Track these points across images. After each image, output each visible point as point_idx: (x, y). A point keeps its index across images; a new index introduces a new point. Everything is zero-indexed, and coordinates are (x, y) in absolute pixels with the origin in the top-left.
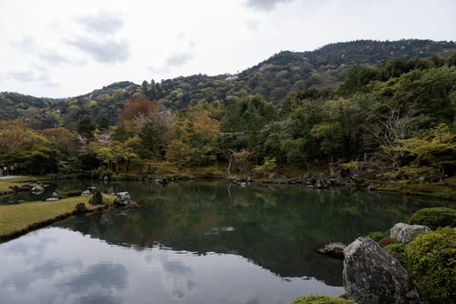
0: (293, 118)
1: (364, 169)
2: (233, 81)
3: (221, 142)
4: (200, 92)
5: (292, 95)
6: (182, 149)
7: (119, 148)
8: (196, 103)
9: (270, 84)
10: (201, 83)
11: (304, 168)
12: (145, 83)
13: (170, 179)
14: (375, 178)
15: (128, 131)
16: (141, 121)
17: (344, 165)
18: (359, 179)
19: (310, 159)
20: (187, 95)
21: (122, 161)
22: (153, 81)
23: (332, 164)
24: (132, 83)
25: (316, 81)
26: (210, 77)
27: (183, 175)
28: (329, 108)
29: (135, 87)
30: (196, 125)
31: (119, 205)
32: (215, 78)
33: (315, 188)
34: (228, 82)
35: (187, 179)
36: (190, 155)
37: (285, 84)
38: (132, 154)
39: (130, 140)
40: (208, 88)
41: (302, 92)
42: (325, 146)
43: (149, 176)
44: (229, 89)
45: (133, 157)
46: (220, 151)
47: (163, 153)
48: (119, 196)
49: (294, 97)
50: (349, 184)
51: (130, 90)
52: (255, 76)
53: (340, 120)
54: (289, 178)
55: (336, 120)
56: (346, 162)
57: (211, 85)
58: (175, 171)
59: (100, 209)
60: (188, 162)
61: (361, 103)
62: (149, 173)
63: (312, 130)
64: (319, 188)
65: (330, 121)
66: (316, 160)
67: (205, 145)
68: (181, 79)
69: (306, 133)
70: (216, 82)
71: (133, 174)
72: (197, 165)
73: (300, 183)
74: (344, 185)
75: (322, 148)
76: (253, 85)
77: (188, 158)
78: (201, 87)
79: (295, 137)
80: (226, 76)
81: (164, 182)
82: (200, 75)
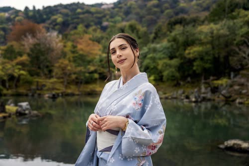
0: (169, 41)
1: (231, 86)
2: (109, 9)
3: (103, 63)
4: (78, 18)
5: (163, 22)
6: (69, 68)
7: (9, 66)
8: (75, 28)
9: (143, 12)
10: (79, 10)
11: (177, 85)
12: (27, 8)
13: (58, 95)
14: (241, 93)
15: (17, 50)
16: (29, 42)
17: (215, 82)
18: (227, 95)
19: (184, 78)
20: (67, 21)
21: (12, 78)
22: (34, 7)
23: (203, 81)
24: (13, 9)
25: (183, 11)
26: (88, 5)
27: (69, 91)
28: (201, 32)
29: (17, 12)
30: (79, 47)
31: (20, 114)
32: (92, 6)
33: (191, 102)
34: (104, 9)
35: (73, 95)
36: (75, 73)
37: (155, 13)
38: (22, 72)
39: (20, 59)
40: (86, 15)
41: (173, 20)
42: (198, 66)
43: (38, 92)
44: (105, 16)
45: (23, 75)
46: (102, 70)
47: (50, 71)
48: (21, 106)
49: (166, 24)
50: (219, 99)
51: (12, 14)
52: (129, 4)
53: (211, 43)
54: (165, 94)
55: (208, 43)
56: (217, 80)
57: (88, 12)
58: (61, 88)
59: (4, 117)
60: (73, 80)
61: (229, 28)
62: (38, 89)
63: (187, 52)
64: (195, 102)
65: (202, 44)
66: (189, 79)
67: (89, 65)
68: (61, 5)
69: (181, 55)
70: (93, 10)
71: (22, 90)
72: (81, 83)
73: (176, 98)
74: (214, 100)
75: (195, 68)
76: (127, 13)
77: (74, 76)
78: (79, 14)
79: (171, 58)
80: (101, 4)
81: (54, 97)
82: (78, 3)
